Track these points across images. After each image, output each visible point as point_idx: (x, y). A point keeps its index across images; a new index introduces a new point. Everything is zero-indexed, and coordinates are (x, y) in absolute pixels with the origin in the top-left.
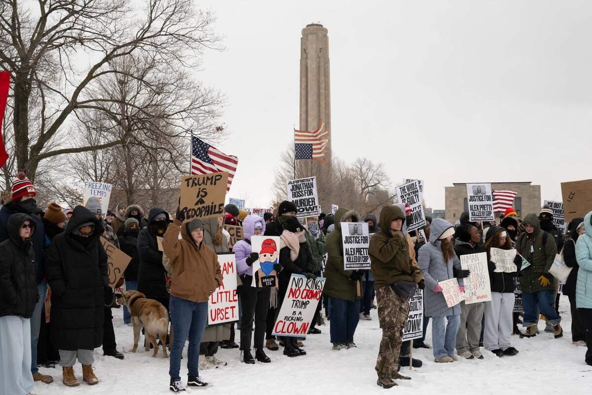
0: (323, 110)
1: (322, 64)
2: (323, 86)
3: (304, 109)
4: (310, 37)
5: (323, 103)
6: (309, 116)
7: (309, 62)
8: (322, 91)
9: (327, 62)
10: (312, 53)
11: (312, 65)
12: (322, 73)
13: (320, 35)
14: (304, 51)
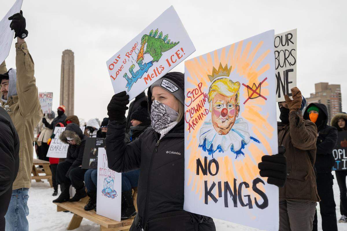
0: (71, 87)
1: (71, 67)
2: (71, 77)
3: (62, 86)
4: (66, 55)
5: (71, 84)
6: (64, 90)
7: (65, 66)
8: (71, 79)
9: (73, 66)
10: (66, 62)
11: (66, 68)
12: (71, 71)
13: (70, 55)
14: (63, 61)
